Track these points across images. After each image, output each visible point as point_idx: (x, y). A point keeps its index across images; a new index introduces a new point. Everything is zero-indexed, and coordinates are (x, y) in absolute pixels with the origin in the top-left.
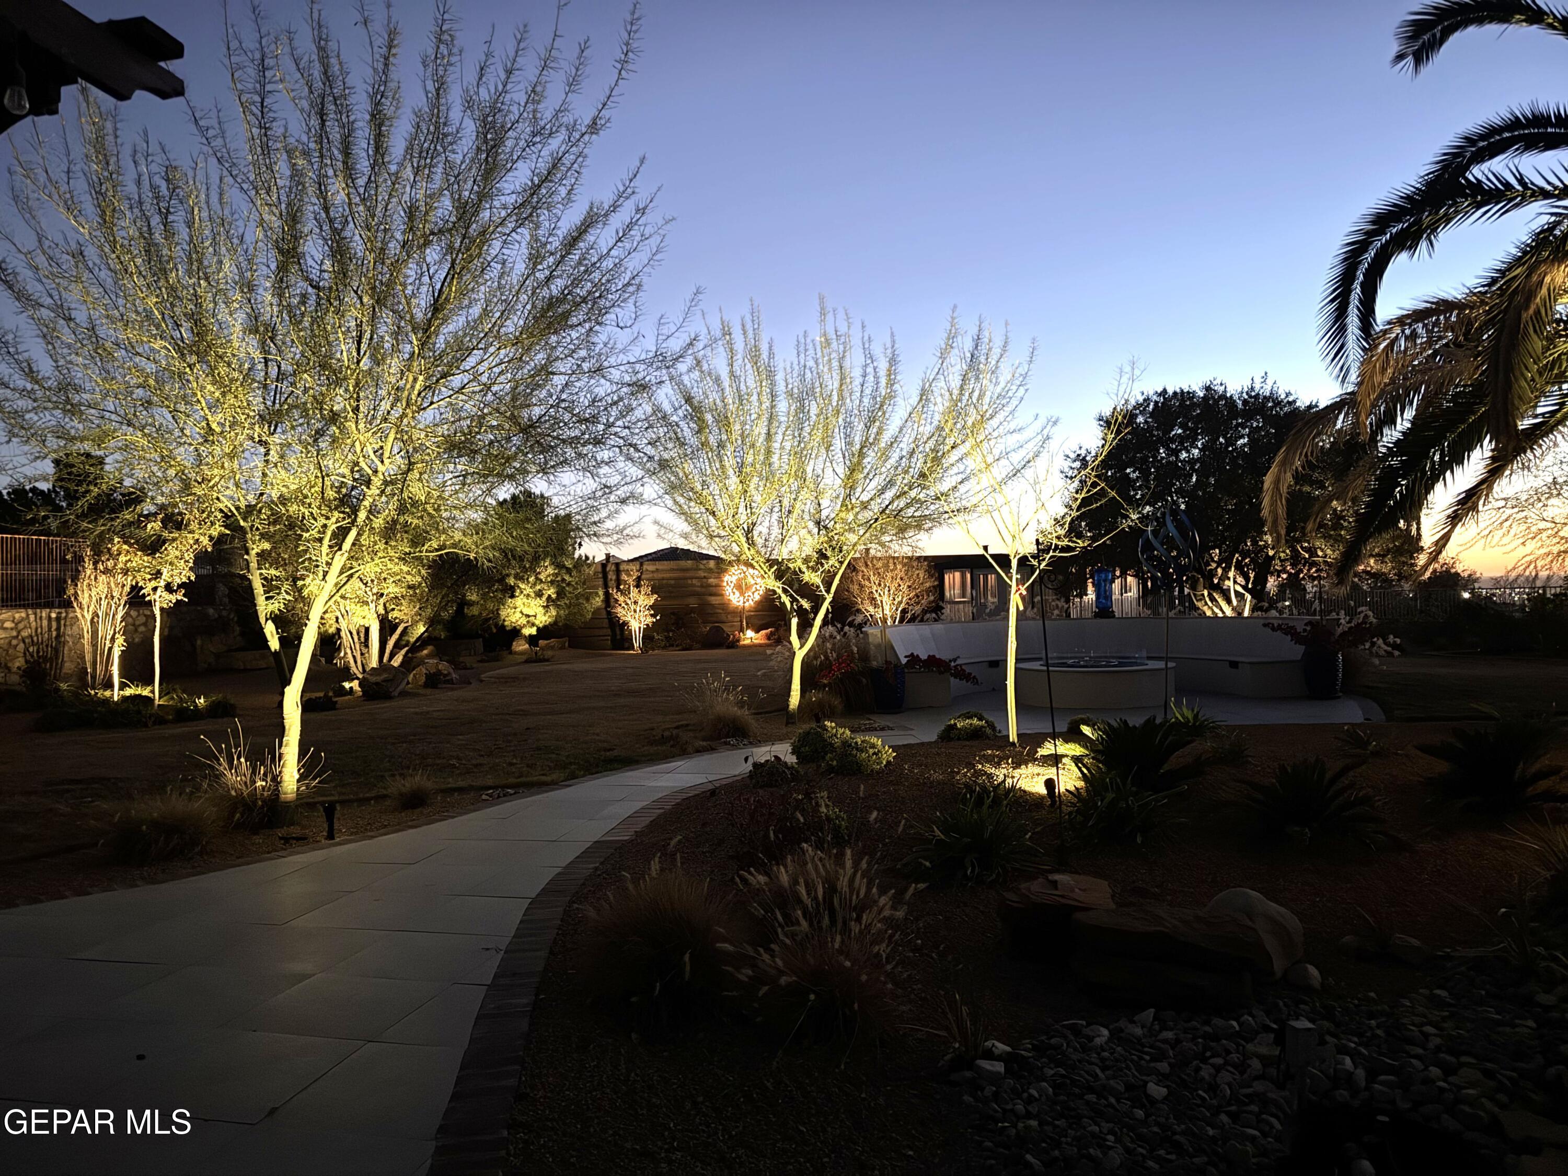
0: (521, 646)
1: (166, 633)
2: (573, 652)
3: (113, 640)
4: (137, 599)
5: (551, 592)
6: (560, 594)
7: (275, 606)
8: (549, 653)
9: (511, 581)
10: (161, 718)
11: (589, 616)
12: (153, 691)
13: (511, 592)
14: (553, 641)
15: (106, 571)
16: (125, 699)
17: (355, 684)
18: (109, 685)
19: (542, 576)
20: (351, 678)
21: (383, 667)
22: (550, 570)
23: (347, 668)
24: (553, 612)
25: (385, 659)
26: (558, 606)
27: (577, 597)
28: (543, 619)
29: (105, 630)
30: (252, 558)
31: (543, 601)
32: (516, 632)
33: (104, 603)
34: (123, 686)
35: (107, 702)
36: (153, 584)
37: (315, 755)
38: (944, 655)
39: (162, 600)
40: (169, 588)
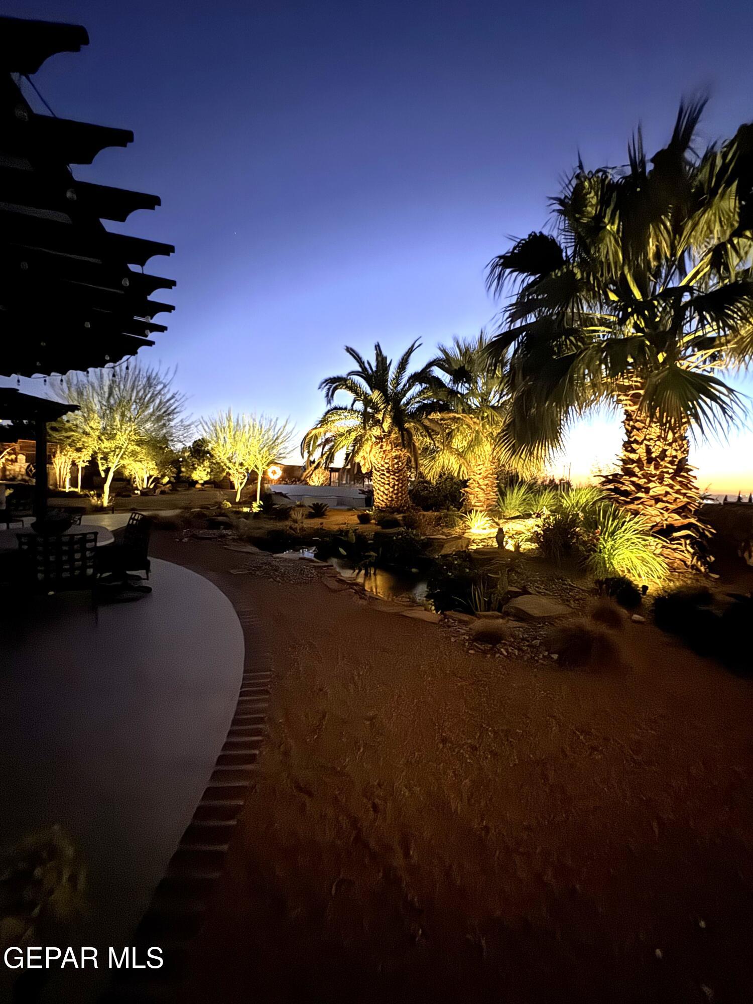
0: (198, 486)
1: (83, 474)
2: (215, 489)
3: (66, 475)
4: (74, 464)
5: (209, 470)
6: (212, 471)
7: (104, 468)
8: (206, 489)
9: (196, 466)
10: (79, 496)
11: (222, 479)
12: (78, 490)
13: (195, 469)
14: (209, 485)
15: (64, 455)
16: (70, 492)
17: (139, 492)
18: (64, 487)
19: (206, 465)
20: (138, 490)
21: (147, 488)
22: (208, 463)
23: (137, 487)
24: (209, 476)
25: (149, 485)
26: (210, 475)
27: (218, 472)
28: (207, 478)
29: (64, 472)
30: (99, 459)
31: (206, 473)
32: (197, 482)
33: (63, 464)
34: (69, 488)
35: (65, 492)
36: (79, 460)
37: (111, 499)
38: (284, 492)
39: (81, 465)
40: (83, 461)
